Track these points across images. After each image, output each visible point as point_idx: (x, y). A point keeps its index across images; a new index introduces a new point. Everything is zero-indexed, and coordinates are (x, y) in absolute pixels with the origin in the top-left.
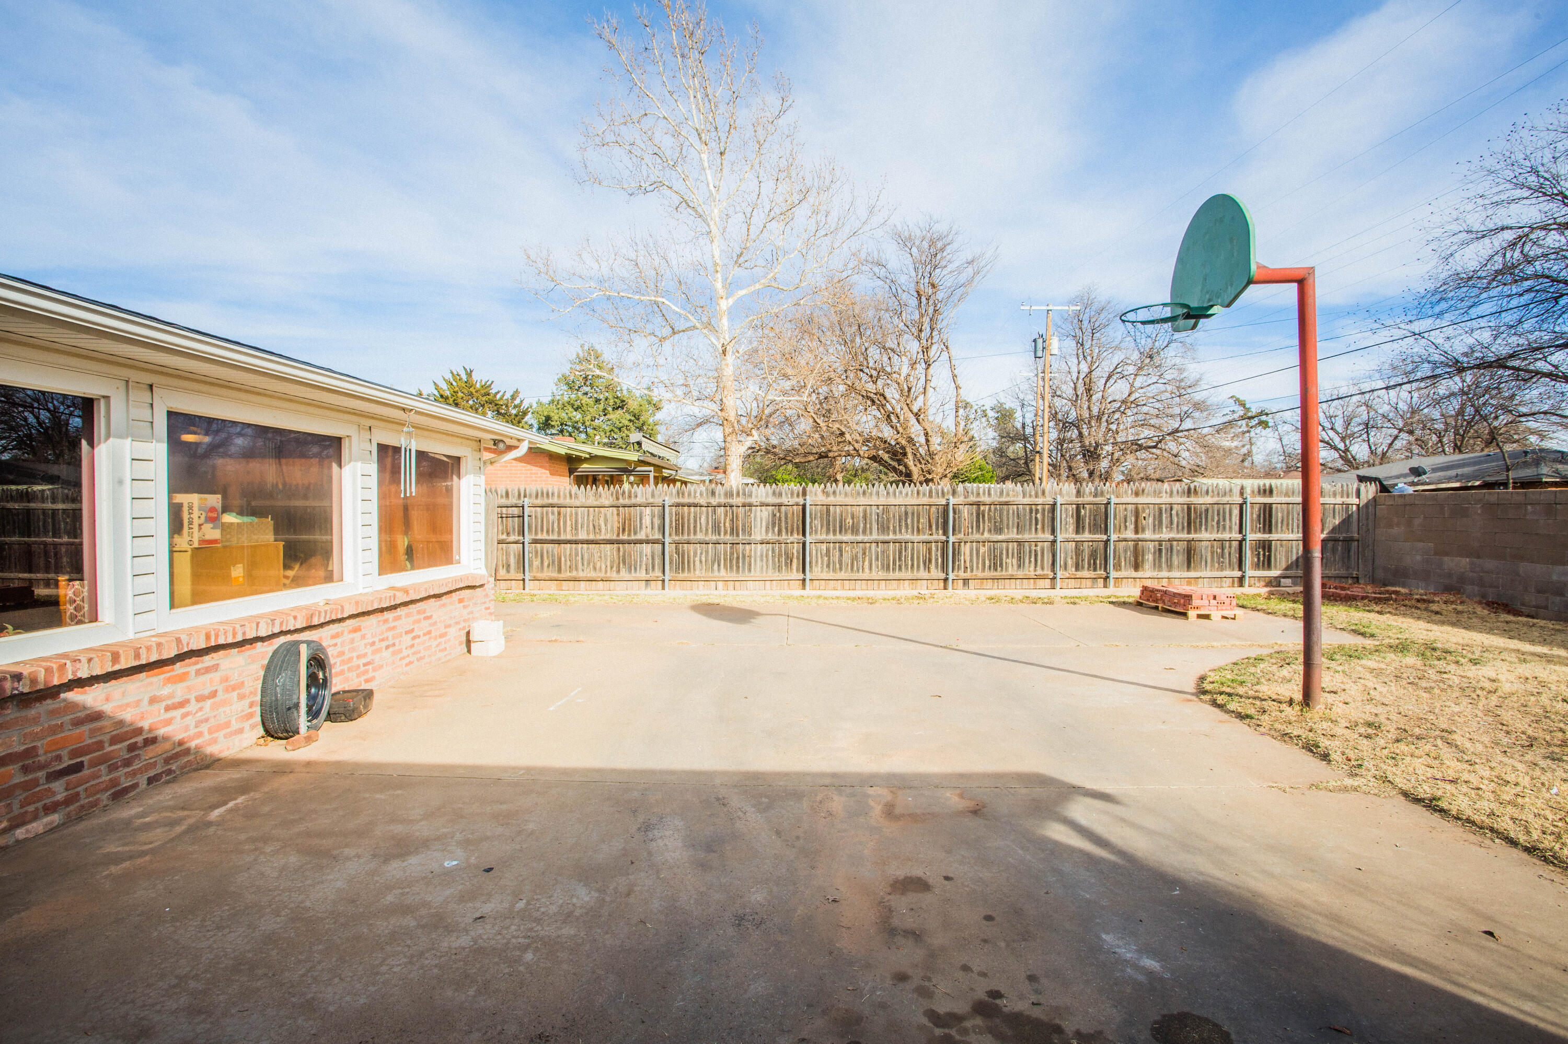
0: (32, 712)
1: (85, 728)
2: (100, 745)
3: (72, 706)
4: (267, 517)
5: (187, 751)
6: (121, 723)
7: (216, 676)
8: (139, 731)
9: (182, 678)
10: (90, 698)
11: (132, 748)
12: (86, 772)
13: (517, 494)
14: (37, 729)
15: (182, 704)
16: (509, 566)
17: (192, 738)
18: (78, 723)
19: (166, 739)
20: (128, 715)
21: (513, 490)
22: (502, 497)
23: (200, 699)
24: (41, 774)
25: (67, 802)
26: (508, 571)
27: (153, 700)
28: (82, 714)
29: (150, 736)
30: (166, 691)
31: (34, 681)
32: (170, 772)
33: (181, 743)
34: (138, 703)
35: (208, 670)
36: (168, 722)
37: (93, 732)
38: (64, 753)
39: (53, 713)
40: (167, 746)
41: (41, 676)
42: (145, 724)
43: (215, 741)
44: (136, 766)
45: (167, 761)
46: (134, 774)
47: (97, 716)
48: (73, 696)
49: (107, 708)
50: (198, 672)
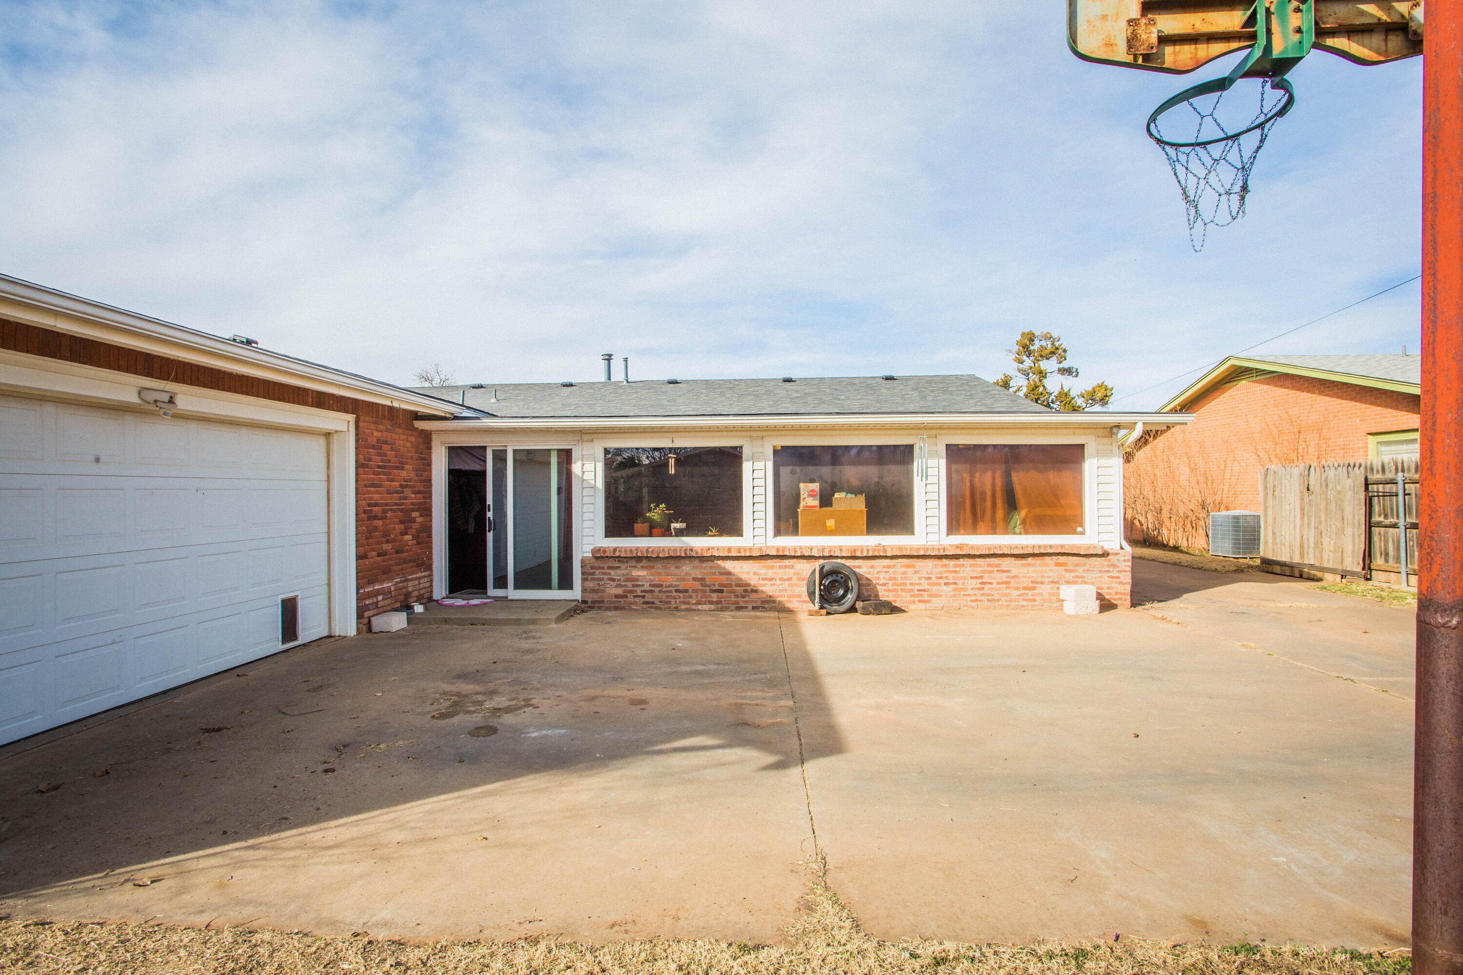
0: (704, 565)
1: (725, 577)
2: (731, 585)
3: (719, 567)
4: (862, 495)
5: (774, 602)
6: (740, 579)
7: (791, 571)
8: (749, 585)
9: (772, 567)
10: (728, 565)
11: (745, 591)
12: (725, 594)
13: (1393, 468)
14: (706, 571)
15: (771, 579)
16: (1387, 555)
17: (779, 596)
18: (721, 574)
19: (762, 592)
20: (743, 576)
21: (1389, 463)
22: (1378, 472)
23: (781, 579)
24: (708, 589)
25: (717, 603)
26: (1386, 561)
27: (755, 574)
28: (723, 571)
29: (754, 588)
30: (763, 571)
31: (697, 553)
32: (764, 608)
33: (770, 596)
34: (748, 573)
35: (786, 567)
36: (764, 585)
37: (727, 579)
38: (716, 584)
39: (711, 567)
40: (764, 596)
41: (700, 551)
42: (752, 583)
43: (791, 602)
44: (747, 599)
45: (763, 602)
46: (746, 602)
47: (729, 573)
48: (720, 563)
49: (733, 571)
50: (780, 567)
